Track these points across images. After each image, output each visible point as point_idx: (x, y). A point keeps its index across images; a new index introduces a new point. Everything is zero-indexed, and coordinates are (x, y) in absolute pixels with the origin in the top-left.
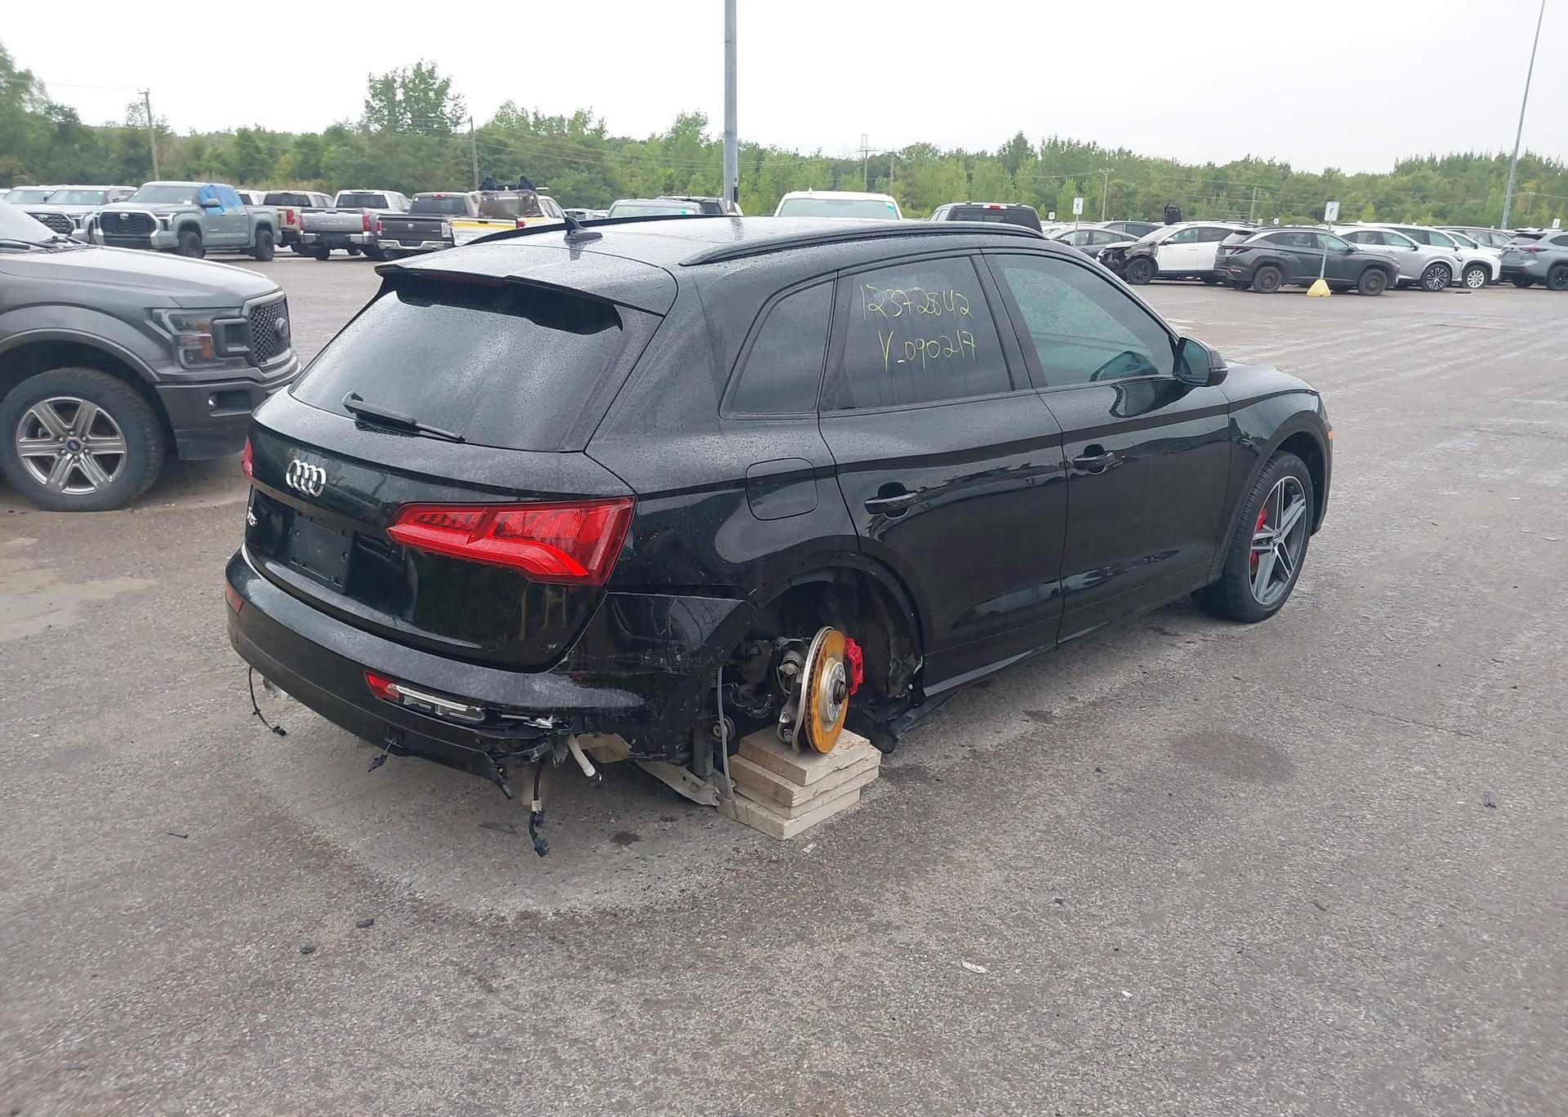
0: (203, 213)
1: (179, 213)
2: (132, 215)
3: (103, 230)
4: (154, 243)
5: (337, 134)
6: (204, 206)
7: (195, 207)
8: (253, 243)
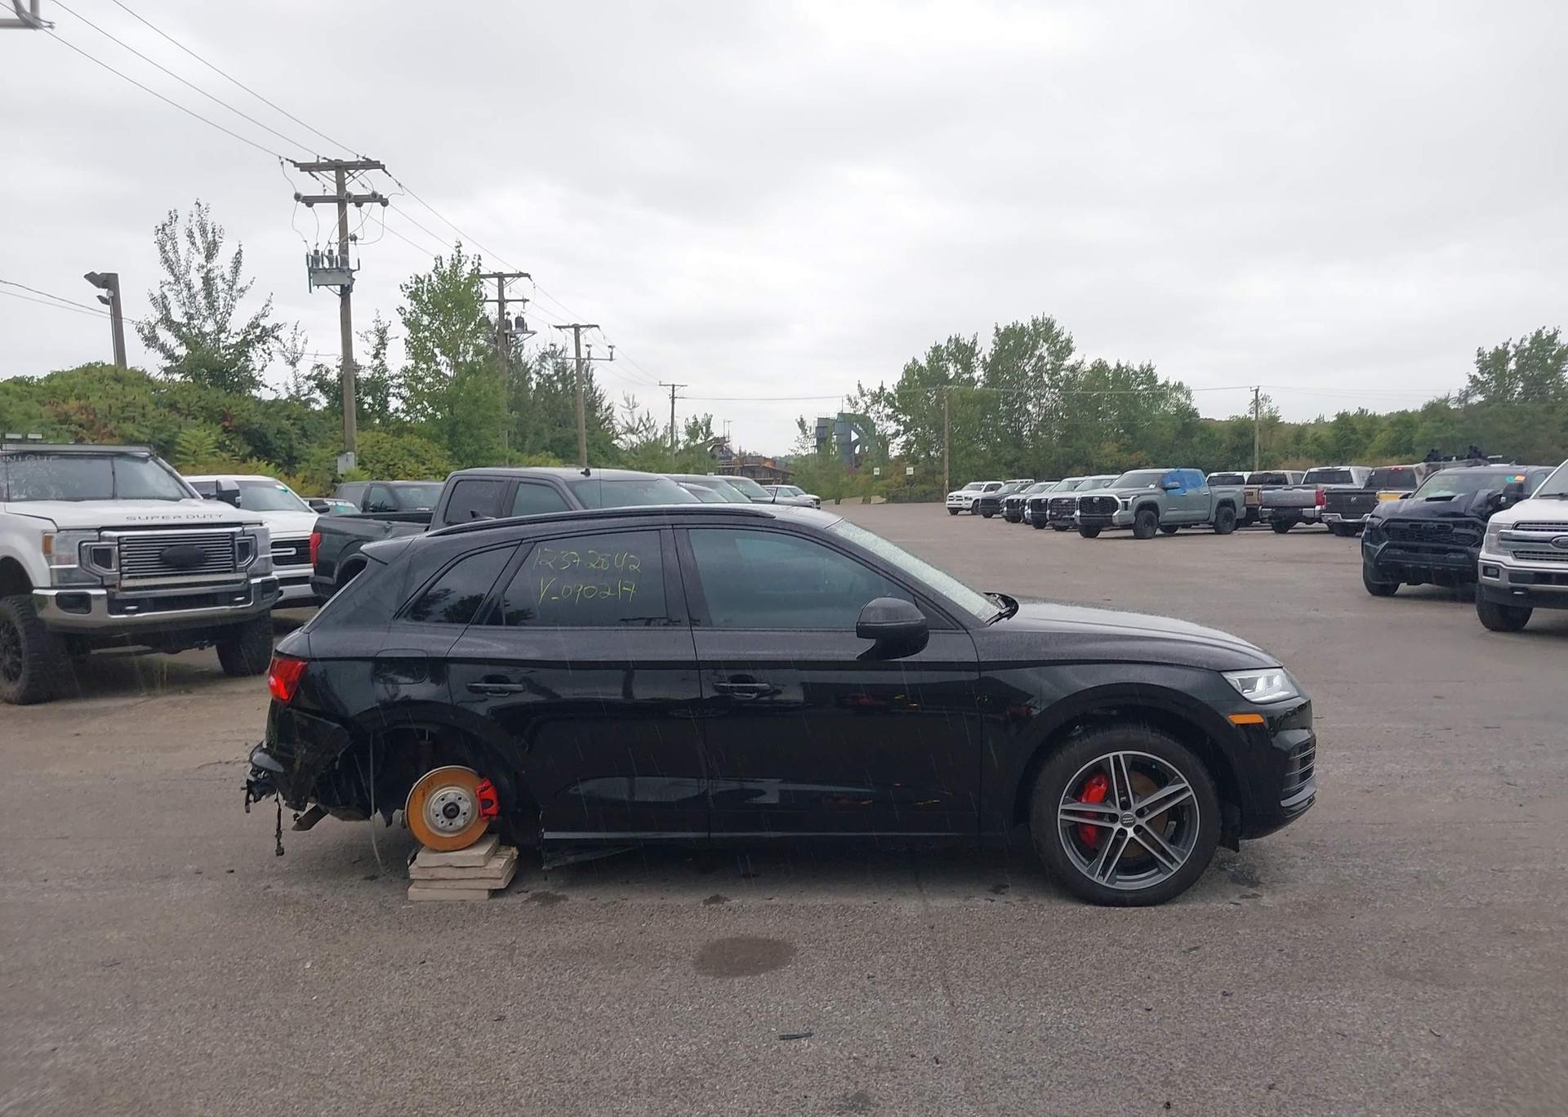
0: (1164, 495)
1: (1139, 496)
2: (1102, 499)
3: (1081, 511)
4: (1116, 521)
5: (1435, 410)
6: (1166, 489)
7: (1158, 490)
8: (1213, 518)
